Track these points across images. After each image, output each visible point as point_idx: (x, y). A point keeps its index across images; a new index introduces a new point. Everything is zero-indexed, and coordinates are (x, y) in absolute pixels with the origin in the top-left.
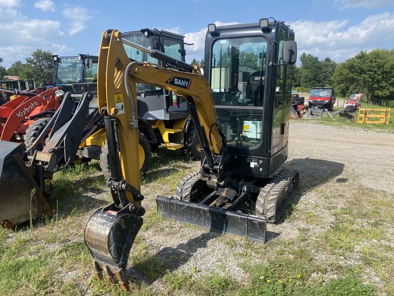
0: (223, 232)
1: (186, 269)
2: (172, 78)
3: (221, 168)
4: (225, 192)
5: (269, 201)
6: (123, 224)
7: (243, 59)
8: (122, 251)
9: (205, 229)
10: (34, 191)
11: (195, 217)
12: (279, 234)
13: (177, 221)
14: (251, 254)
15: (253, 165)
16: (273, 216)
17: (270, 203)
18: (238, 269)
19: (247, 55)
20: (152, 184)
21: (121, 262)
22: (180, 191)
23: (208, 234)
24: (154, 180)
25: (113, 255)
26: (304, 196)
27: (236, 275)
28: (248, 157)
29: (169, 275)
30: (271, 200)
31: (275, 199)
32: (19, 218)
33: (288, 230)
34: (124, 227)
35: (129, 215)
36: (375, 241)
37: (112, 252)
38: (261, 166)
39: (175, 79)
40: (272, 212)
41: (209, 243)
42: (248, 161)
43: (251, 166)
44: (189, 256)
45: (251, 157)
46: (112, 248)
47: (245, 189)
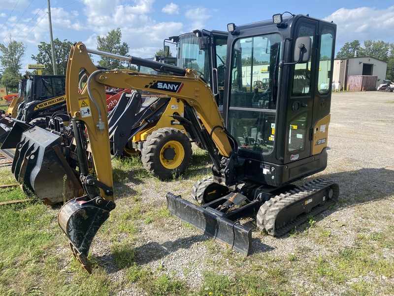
0: (214, 237)
1: (155, 265)
2: (154, 83)
3: (227, 171)
4: (234, 197)
5: (270, 212)
6: (84, 214)
7: (370, 49)
8: (83, 238)
9: (200, 231)
10: (65, 177)
11: (194, 218)
12: (273, 249)
13: (180, 219)
14: (226, 264)
15: (265, 171)
16: (272, 229)
17: (270, 215)
18: (201, 275)
19: (374, 44)
20: (189, 181)
21: (81, 247)
22: (195, 191)
23: (200, 237)
24: (191, 177)
25: (72, 239)
26: (338, 212)
27: (195, 281)
28: (261, 163)
29: (134, 268)
30: (272, 211)
31: (277, 210)
32: (57, 198)
33: (286, 247)
34: (86, 217)
35: (93, 207)
36: (384, 277)
37: (72, 238)
38: (273, 173)
39: (158, 84)
40: (270, 224)
41: (194, 245)
42: (261, 166)
43: (264, 173)
44: (167, 253)
45: (263, 163)
46: (72, 233)
47: (260, 197)
